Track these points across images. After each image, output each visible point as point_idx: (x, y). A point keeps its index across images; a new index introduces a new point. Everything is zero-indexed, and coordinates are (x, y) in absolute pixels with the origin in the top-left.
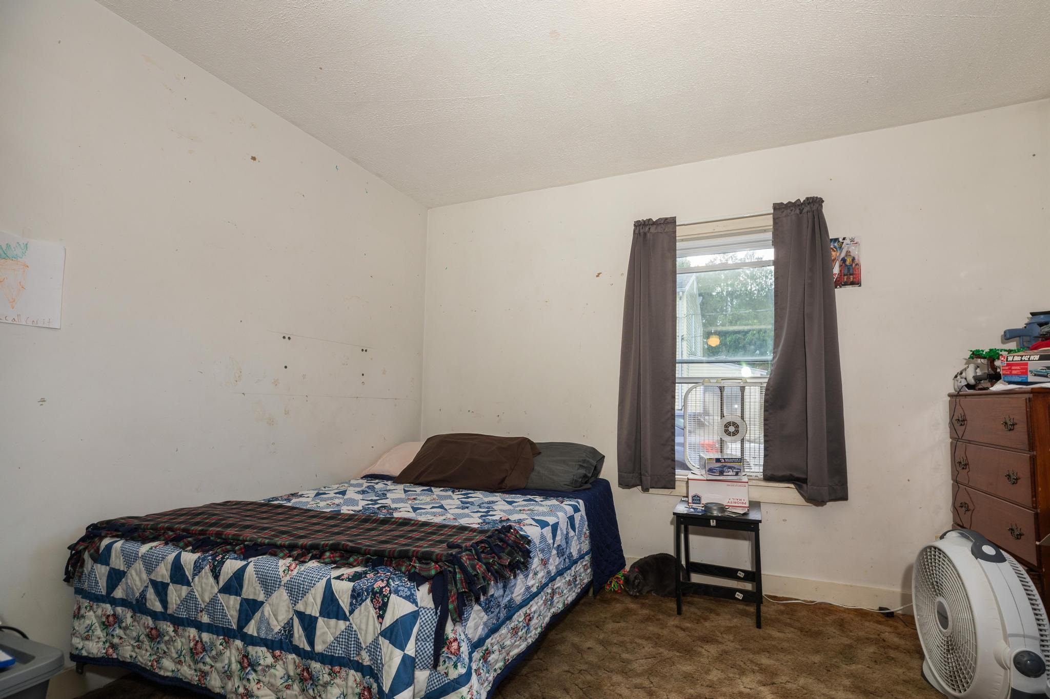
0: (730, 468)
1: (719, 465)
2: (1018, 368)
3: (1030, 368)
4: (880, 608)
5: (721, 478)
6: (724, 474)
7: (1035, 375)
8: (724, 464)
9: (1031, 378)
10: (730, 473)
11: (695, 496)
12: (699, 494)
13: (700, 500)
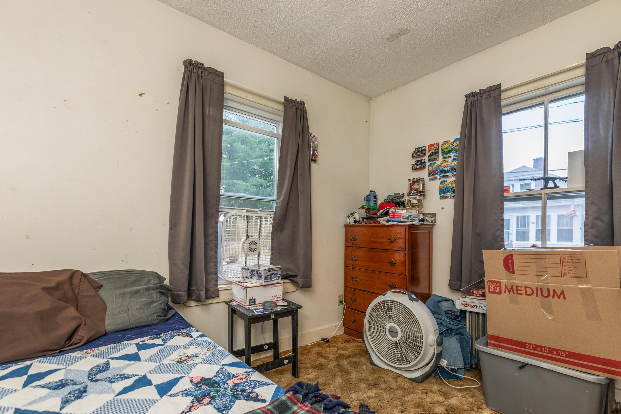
0: (276, 274)
1: (270, 273)
2: (397, 215)
3: (402, 215)
4: (322, 339)
5: (271, 283)
6: (273, 279)
7: (404, 218)
8: (272, 272)
9: (402, 220)
10: (275, 278)
11: (251, 300)
12: (254, 297)
13: (254, 302)
